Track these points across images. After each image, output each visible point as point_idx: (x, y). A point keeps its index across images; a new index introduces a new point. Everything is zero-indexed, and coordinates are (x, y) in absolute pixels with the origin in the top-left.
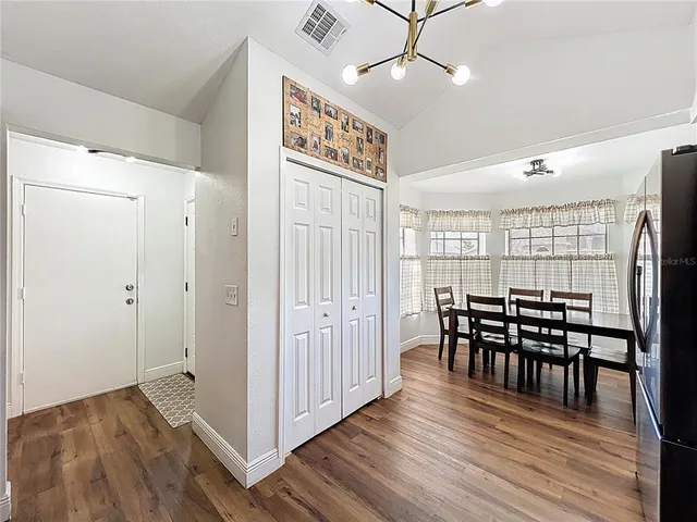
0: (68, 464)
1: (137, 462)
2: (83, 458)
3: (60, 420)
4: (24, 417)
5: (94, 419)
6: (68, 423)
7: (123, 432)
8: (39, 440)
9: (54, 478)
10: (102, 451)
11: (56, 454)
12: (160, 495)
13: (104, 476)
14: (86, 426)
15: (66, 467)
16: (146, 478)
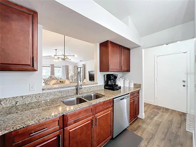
0: (156, 118)
1: (168, 129)
2: (159, 119)
3: (162, 110)
4: (157, 106)
5: (168, 114)
6: (163, 112)
7: (171, 121)
8: (155, 111)
9: (152, 119)
10: (163, 121)
11: (156, 115)
12: (166, 139)
13: (159, 125)
14: (165, 114)
15: (155, 118)
16: (166, 133)
